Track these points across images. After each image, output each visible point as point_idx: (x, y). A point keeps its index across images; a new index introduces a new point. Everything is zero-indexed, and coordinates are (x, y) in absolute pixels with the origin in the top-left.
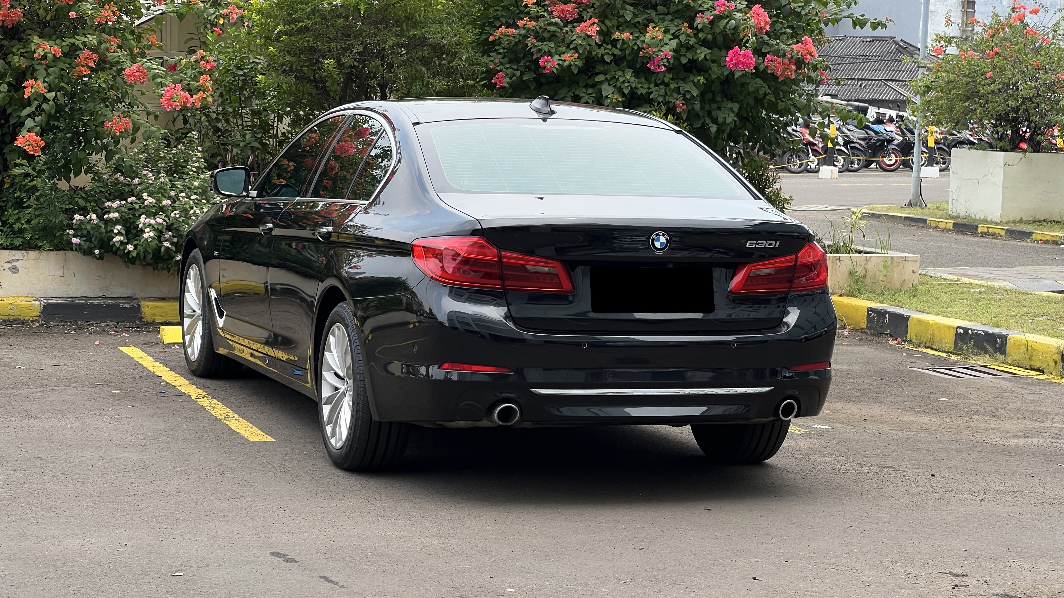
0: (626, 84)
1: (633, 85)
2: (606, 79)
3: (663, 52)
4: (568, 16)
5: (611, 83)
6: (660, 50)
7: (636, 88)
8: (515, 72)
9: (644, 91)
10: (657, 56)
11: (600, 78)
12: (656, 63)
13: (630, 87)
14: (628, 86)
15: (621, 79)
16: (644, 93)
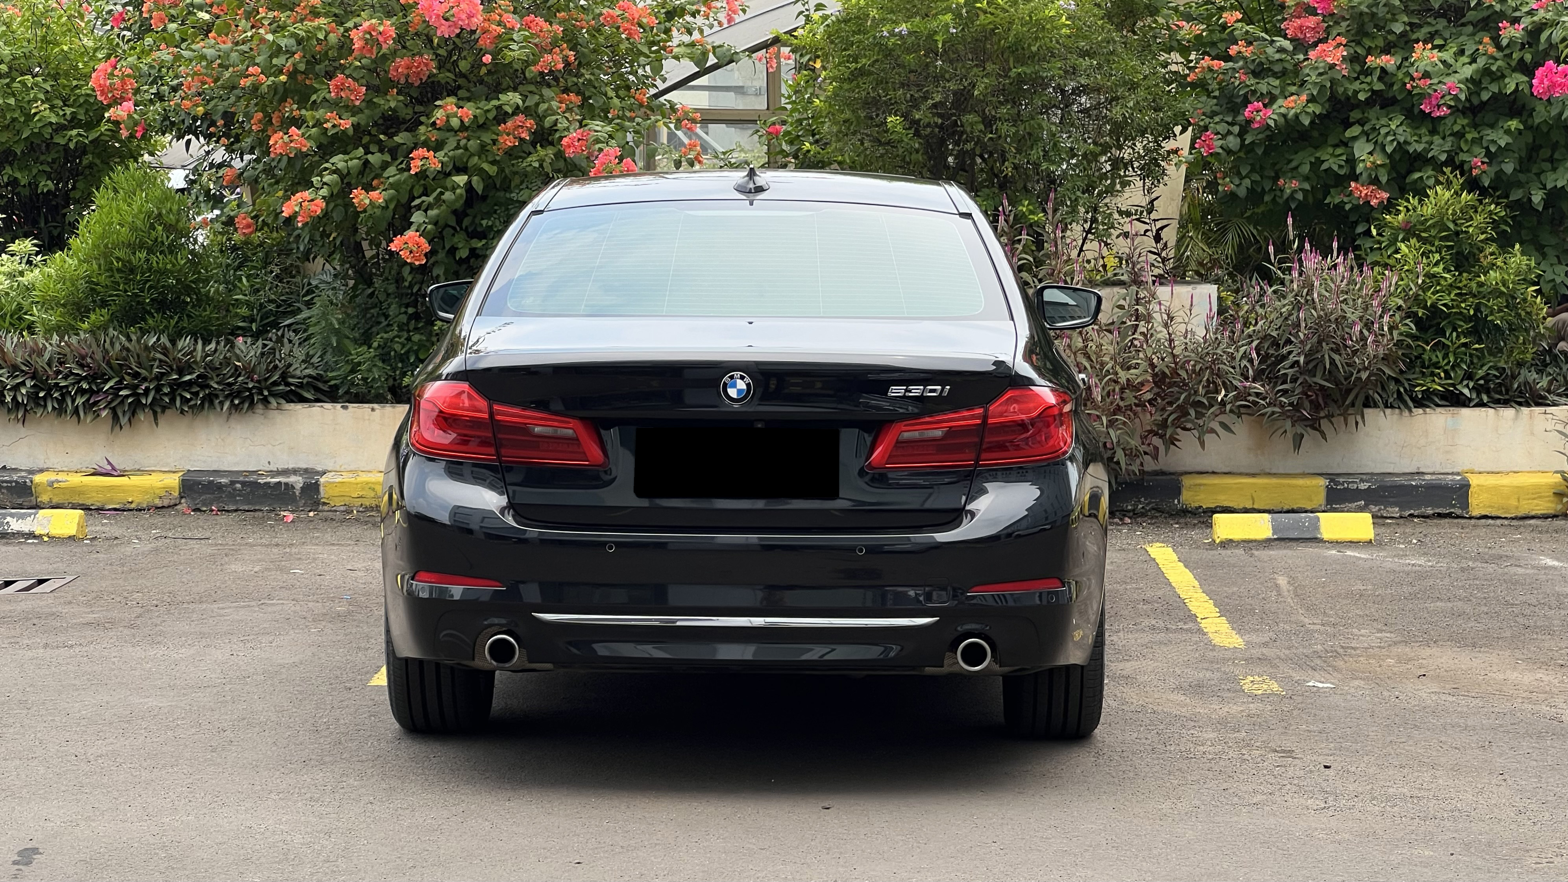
0: (1390, 138)
1: (1402, 140)
2: (1364, 133)
3: (1445, 84)
4: (1308, 35)
5: (1370, 138)
6: (1440, 82)
7: (1406, 142)
8: (1231, 128)
9: (1420, 148)
10: (1436, 91)
11: (1355, 130)
12: (1434, 103)
13: (1395, 143)
14: (1393, 140)
15: (1383, 131)
16: (1419, 150)
